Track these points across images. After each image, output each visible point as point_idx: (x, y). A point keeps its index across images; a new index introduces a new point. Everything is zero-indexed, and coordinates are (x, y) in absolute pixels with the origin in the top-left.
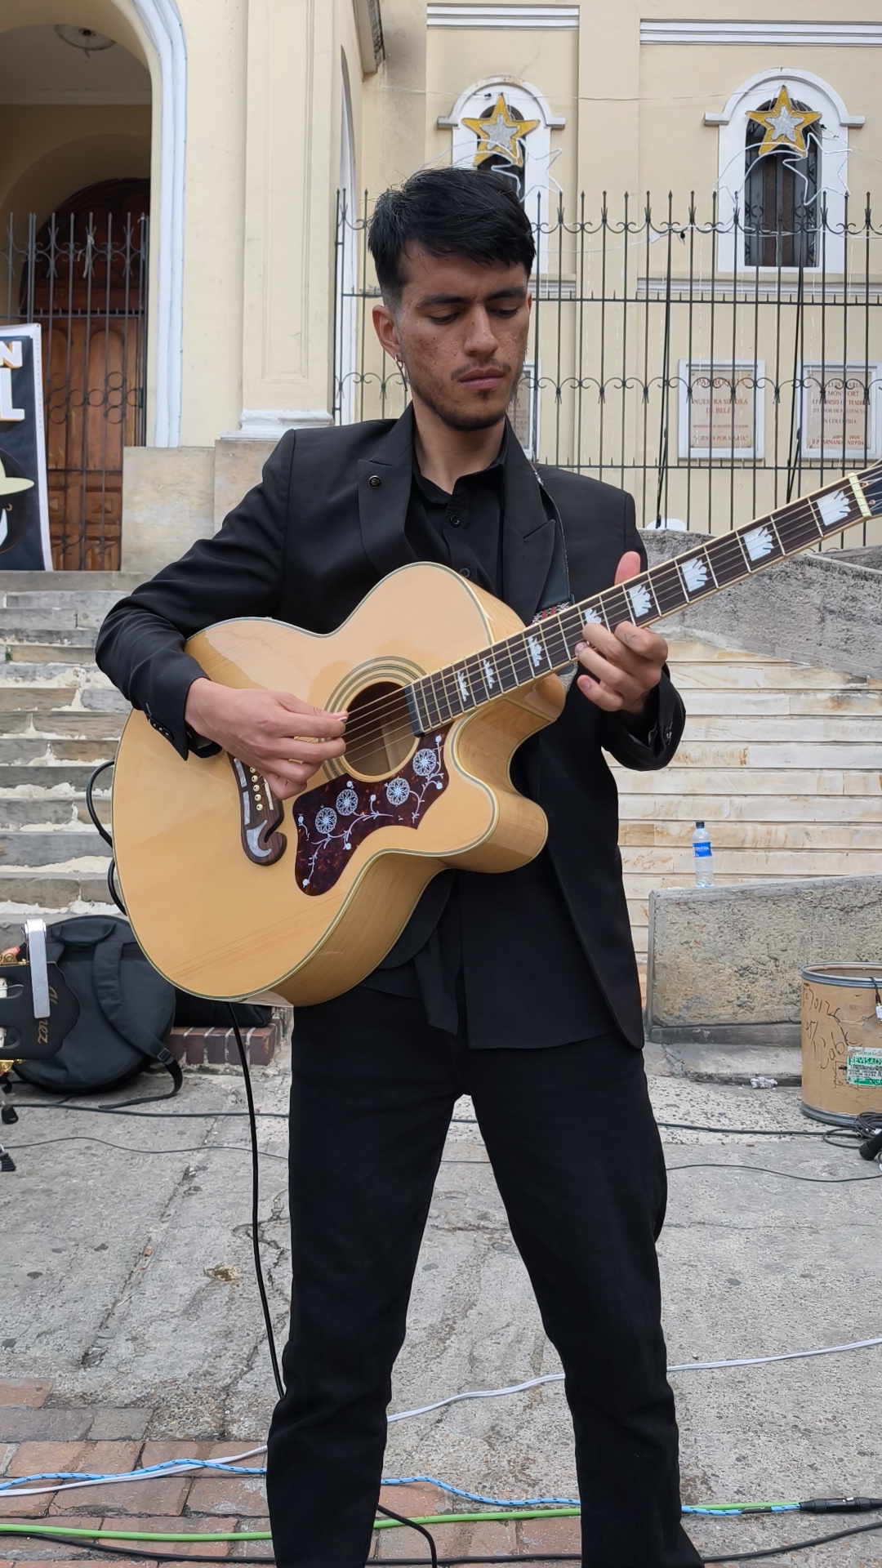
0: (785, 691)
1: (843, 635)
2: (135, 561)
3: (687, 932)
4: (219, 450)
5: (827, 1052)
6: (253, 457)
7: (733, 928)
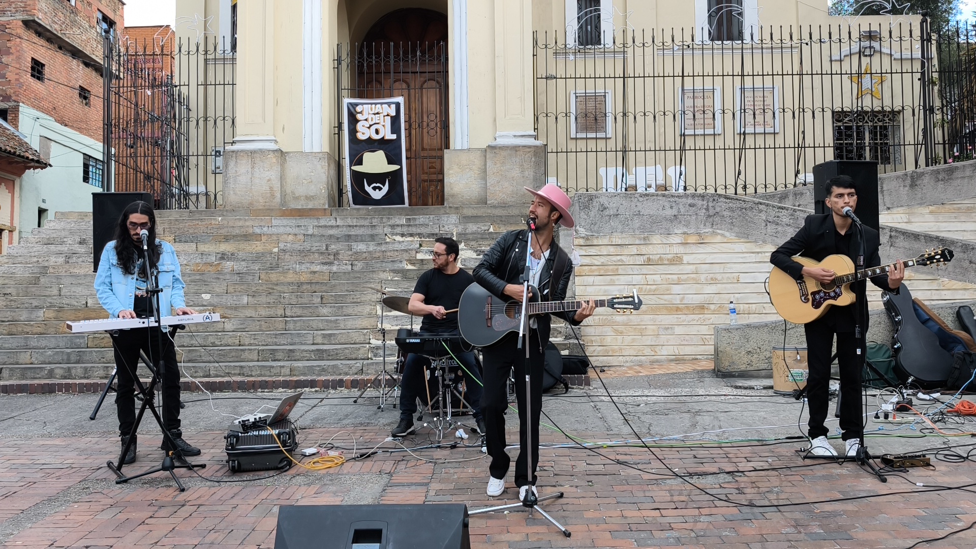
0: (753, 253)
2: (451, 200)
3: (729, 340)
4: (488, 151)
5: (782, 371)
6: (503, 153)
7: (745, 338)
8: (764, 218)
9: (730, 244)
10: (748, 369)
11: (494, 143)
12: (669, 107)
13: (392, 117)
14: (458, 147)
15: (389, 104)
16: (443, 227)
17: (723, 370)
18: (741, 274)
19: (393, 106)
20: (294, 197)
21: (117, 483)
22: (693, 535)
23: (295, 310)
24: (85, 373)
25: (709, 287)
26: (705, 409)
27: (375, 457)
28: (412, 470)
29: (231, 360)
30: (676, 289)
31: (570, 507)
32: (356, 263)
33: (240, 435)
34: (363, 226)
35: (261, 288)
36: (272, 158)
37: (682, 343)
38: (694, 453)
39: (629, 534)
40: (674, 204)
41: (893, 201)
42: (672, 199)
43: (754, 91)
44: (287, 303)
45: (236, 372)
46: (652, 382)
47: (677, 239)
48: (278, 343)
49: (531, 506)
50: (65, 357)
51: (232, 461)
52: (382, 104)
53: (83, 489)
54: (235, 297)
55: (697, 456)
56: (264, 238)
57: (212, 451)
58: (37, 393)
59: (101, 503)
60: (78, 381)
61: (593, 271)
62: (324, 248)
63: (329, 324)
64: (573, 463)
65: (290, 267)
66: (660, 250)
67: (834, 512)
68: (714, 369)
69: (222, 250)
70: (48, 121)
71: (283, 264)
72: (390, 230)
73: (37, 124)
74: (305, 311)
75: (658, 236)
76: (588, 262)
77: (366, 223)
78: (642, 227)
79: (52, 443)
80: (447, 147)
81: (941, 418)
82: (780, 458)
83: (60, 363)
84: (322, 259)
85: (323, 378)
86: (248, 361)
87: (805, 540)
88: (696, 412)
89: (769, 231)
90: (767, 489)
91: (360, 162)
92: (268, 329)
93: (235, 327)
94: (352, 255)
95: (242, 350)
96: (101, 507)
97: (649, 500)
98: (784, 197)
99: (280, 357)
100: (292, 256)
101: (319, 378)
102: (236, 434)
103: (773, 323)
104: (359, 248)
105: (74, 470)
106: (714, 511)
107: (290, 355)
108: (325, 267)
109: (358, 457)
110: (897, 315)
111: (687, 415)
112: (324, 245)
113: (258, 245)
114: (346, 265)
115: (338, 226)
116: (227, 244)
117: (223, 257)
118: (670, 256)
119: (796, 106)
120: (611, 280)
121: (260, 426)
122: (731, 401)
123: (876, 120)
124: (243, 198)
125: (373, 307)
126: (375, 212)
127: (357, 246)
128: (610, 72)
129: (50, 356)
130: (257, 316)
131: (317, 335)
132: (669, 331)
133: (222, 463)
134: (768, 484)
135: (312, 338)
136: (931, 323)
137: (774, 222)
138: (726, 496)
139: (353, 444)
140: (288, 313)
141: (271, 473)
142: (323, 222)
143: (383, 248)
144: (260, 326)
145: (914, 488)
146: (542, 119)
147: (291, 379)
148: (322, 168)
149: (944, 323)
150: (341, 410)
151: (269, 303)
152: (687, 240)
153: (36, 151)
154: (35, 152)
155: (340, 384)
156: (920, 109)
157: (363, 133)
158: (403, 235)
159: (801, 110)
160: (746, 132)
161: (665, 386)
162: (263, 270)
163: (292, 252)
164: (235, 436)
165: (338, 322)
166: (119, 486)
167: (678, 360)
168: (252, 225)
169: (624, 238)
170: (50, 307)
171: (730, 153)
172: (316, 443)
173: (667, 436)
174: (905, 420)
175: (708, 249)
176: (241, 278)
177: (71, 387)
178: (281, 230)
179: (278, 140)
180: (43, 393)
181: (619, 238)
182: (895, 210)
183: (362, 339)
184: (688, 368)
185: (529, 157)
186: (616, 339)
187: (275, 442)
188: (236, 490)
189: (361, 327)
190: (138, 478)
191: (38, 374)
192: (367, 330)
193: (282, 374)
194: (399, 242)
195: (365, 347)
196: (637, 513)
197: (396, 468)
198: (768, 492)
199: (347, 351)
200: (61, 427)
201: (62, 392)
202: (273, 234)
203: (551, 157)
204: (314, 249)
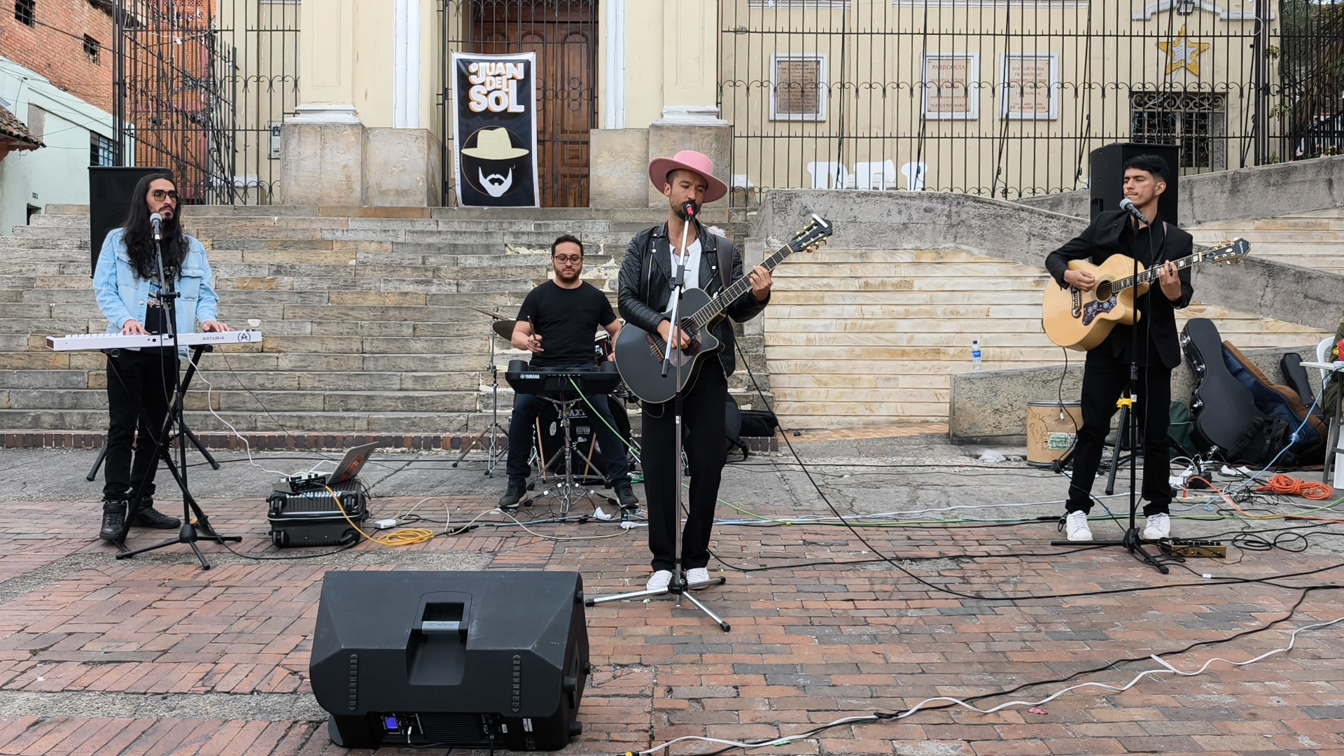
0: (1009, 277)
1: (1040, 248)
2: (598, 200)
3: (970, 393)
4: (651, 132)
5: (1039, 435)
6: (674, 136)
7: (991, 391)
8: (1027, 230)
9: (978, 265)
10: (995, 433)
11: (659, 122)
12: (905, 77)
13: (518, 81)
14: (611, 126)
15: (515, 62)
16: (587, 236)
17: (961, 434)
18: (992, 307)
19: (521, 66)
20: (380, 192)
21: (118, 558)
22: (895, 631)
23: (376, 343)
24: (84, 423)
25: (948, 323)
26: (930, 481)
27: (475, 533)
28: (524, 548)
29: (286, 408)
30: (903, 325)
31: (733, 596)
32: (464, 282)
33: (288, 496)
34: (476, 233)
35: (331, 313)
36: (351, 137)
37: (909, 399)
38: (908, 533)
39: (809, 629)
40: (903, 208)
41: (1205, 213)
42: (901, 201)
43: (1022, 60)
44: (366, 334)
45: (292, 424)
46: (861, 449)
47: (907, 257)
48: (352, 388)
49: (680, 592)
50: (57, 400)
51: (277, 532)
52: (505, 62)
53: (71, 565)
54: (294, 324)
55: (912, 537)
56: (336, 246)
57: (252, 521)
58: (17, 447)
59: (94, 582)
60: (73, 432)
61: (789, 299)
62: (420, 261)
63: (424, 364)
64: (743, 543)
65: (371, 285)
66: (882, 271)
67: (1088, 607)
68: (949, 434)
69: (277, 261)
70: (39, 82)
71: (362, 282)
72: (512, 239)
73: (25, 86)
74: (391, 346)
75: (880, 252)
76: (782, 286)
77: (480, 228)
78: (858, 240)
79: (33, 508)
80: (594, 124)
81: (1247, 496)
82: (1024, 541)
83: (50, 408)
84: (416, 276)
85: (413, 435)
86: (309, 411)
87: (1044, 640)
88: (918, 485)
89: (1032, 247)
90: (1002, 579)
91: (473, 144)
92: (339, 369)
93: (293, 364)
94: (458, 272)
95: (301, 395)
96: (93, 586)
97: (841, 588)
98: (1056, 203)
99: (354, 406)
100: (374, 271)
101: (408, 435)
102: (283, 495)
103: (1030, 371)
104: (468, 262)
105: (60, 541)
106: (927, 603)
107: (369, 403)
108: (421, 288)
109: (451, 532)
110: (1199, 364)
111: (906, 489)
112: (420, 257)
113: (329, 255)
114: (449, 284)
115: (440, 232)
116: (285, 253)
117: (279, 270)
118: (895, 280)
119: (1080, 80)
120: (814, 311)
121: (316, 486)
122: (967, 473)
123: (1191, 105)
124: (309, 191)
125: (484, 342)
126: (492, 214)
127: (466, 260)
128: (824, 25)
129: (36, 398)
130: (324, 350)
131: (407, 377)
132: (892, 383)
133: (265, 536)
134: (1004, 573)
135: (398, 382)
136: (1245, 375)
137: (1039, 236)
138: (946, 586)
139: (445, 516)
140: (367, 348)
141: (330, 549)
142: (419, 226)
143: (502, 263)
144: (328, 363)
145: (1199, 580)
146: (728, 90)
147: (368, 434)
148: (420, 151)
149: (1262, 375)
150: (435, 474)
151: (342, 334)
152: (920, 258)
153: (23, 124)
154: (22, 126)
155: (436, 442)
156: (1250, 88)
157: (479, 103)
158: (529, 246)
159: (1087, 86)
160: (1010, 117)
161: (881, 453)
162: (334, 289)
163: (375, 266)
164: (280, 499)
165: (436, 361)
166: (120, 561)
167: (901, 423)
168: (321, 228)
169: (834, 253)
170: (37, 332)
171: (986, 144)
172: (395, 514)
173: (875, 512)
174: (1199, 499)
175: (949, 271)
176: (304, 299)
177: (63, 439)
178: (361, 236)
179: (358, 111)
180: (25, 447)
181: (826, 253)
182: (1207, 225)
183: (468, 383)
184: (914, 431)
185: (708, 142)
186: (819, 393)
187: (337, 508)
188: (280, 569)
189: (467, 368)
190: (148, 553)
191: (18, 421)
192: (475, 373)
193: (356, 429)
194: (525, 256)
195: (472, 395)
196: (825, 605)
197: (502, 546)
198: (1002, 582)
199: (447, 400)
200: (46, 489)
201: (51, 446)
202: (350, 241)
203: (740, 144)
204: (406, 262)
